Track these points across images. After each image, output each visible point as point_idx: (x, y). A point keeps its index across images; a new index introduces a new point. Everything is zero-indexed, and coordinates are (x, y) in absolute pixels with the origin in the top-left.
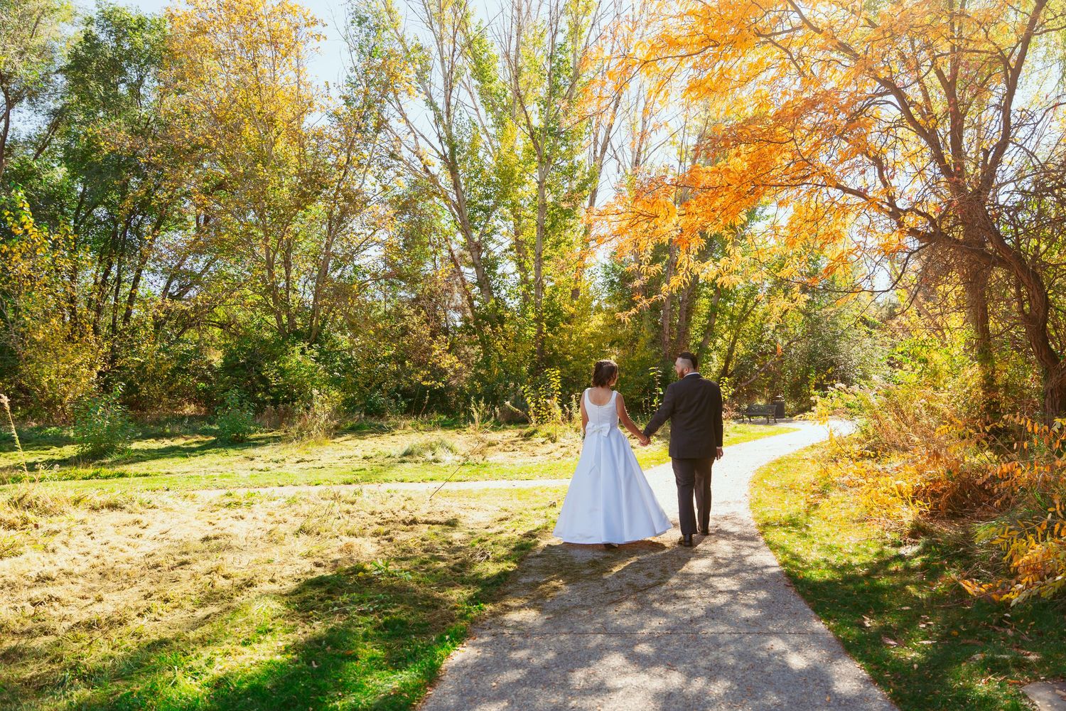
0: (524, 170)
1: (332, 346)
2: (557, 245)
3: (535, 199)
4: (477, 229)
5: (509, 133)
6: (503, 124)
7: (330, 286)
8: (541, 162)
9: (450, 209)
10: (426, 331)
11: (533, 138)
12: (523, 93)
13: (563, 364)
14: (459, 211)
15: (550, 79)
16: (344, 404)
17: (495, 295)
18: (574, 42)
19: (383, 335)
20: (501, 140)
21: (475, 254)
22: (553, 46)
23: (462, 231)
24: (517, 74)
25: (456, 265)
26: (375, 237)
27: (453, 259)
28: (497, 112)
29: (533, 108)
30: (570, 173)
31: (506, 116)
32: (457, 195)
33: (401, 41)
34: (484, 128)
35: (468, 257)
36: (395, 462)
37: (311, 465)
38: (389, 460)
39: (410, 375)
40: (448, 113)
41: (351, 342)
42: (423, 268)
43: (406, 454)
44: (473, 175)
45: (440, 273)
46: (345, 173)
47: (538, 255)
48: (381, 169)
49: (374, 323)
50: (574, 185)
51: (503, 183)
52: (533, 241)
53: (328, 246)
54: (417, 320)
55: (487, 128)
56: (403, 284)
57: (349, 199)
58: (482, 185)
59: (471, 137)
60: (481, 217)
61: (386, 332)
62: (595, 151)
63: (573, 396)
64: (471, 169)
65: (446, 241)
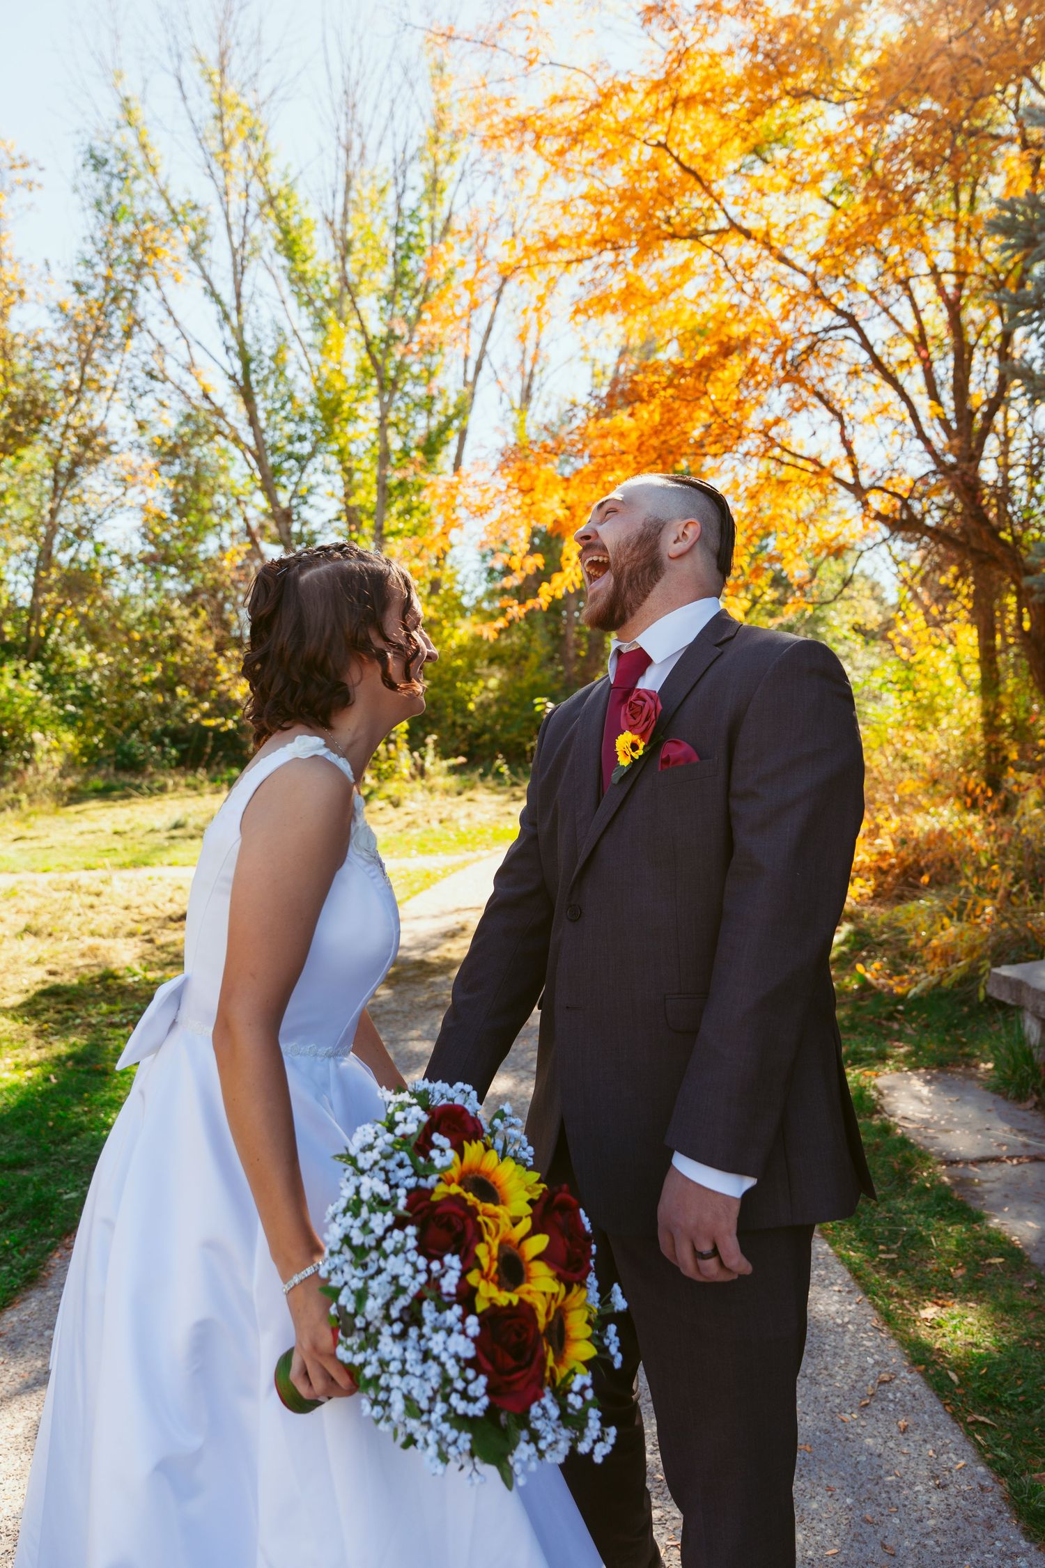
0: (357, 400)
1: (61, 666)
2: (408, 512)
3: (373, 444)
4: (284, 487)
5: (333, 341)
6: (324, 327)
7: (55, 574)
8: (382, 387)
9: (244, 455)
10: (209, 645)
11: (369, 351)
12: (353, 278)
14: (259, 459)
15: (395, 262)
16: (82, 754)
18: (432, 207)
19: (143, 647)
20: (321, 352)
21: (283, 525)
22: (400, 211)
23: (262, 489)
24: (346, 248)
25: (253, 542)
26: (127, 501)
27: (249, 532)
28: (314, 308)
29: (369, 304)
30: (427, 404)
31: (330, 314)
32: (254, 435)
33: (162, 193)
34: (295, 332)
35: (272, 528)
36: (160, 838)
37: (35, 844)
38: (151, 836)
39: (184, 710)
40: (238, 309)
41: (92, 660)
42: (202, 547)
43: (177, 826)
44: (278, 405)
45: (228, 555)
46: (78, 401)
47: (379, 528)
48: (134, 395)
49: (128, 630)
50: (434, 423)
51: (325, 419)
52: (370, 506)
53: (53, 513)
54: (194, 625)
55: (300, 333)
56: (173, 570)
57: (85, 442)
58: (292, 420)
59: (275, 347)
60: (291, 470)
61: (146, 644)
62: (464, 371)
63: (427, 740)
64: (276, 396)
65: (238, 505)
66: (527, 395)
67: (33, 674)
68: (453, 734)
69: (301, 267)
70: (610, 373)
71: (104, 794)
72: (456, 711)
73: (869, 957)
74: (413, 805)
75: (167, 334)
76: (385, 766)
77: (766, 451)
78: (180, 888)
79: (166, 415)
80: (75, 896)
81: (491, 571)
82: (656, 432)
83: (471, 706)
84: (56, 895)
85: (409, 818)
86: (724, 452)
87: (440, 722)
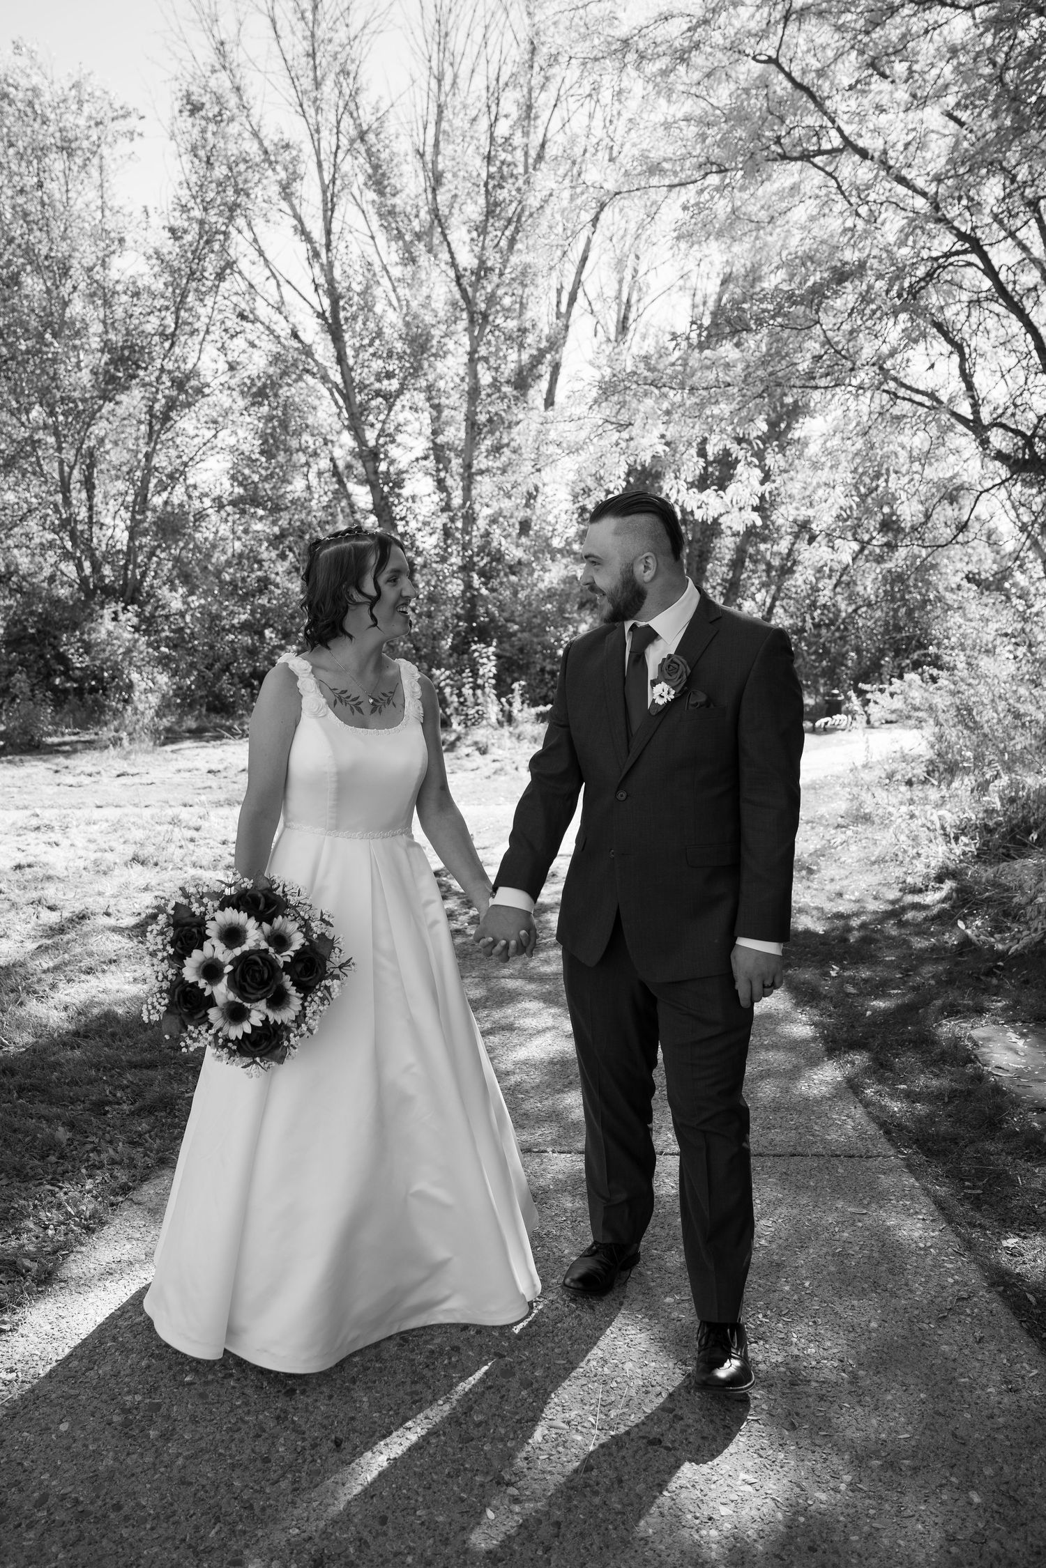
0: (446, 335)
1: (156, 608)
2: (497, 449)
3: (463, 379)
4: (372, 425)
5: (423, 276)
6: (414, 261)
7: (150, 517)
8: (472, 321)
9: (332, 394)
11: (459, 284)
12: (444, 211)
13: (504, 636)
14: (346, 398)
15: (487, 191)
16: (176, 695)
17: (401, 529)
18: (525, 133)
19: (236, 591)
20: (411, 286)
21: (370, 465)
22: (492, 139)
23: (349, 428)
24: (437, 180)
25: (340, 482)
26: (218, 442)
27: (336, 472)
28: (404, 241)
29: (460, 236)
30: (518, 338)
31: (420, 247)
32: (342, 373)
33: (256, 134)
34: (385, 268)
35: (359, 468)
37: (136, 780)
41: (185, 603)
42: (289, 488)
44: (366, 341)
45: (316, 496)
46: (172, 345)
47: (468, 466)
48: (226, 337)
49: (218, 574)
50: (525, 357)
51: (413, 355)
52: (460, 445)
53: (148, 457)
54: (281, 567)
55: (389, 268)
56: (261, 512)
57: (180, 384)
58: (380, 357)
59: (364, 282)
60: (378, 408)
61: (236, 586)
62: (559, 303)
63: (516, 686)
64: (364, 333)
65: (326, 444)
66: (623, 327)
67: (130, 617)
68: (542, 681)
69: (391, 201)
70: (711, 304)
71: (197, 734)
72: (545, 657)
73: (971, 914)
74: (500, 752)
75: (257, 274)
76: (471, 712)
77: (881, 384)
79: (256, 353)
80: (176, 830)
81: (583, 509)
82: (764, 363)
84: (159, 828)
85: (497, 765)
86: (836, 385)
87: (528, 668)
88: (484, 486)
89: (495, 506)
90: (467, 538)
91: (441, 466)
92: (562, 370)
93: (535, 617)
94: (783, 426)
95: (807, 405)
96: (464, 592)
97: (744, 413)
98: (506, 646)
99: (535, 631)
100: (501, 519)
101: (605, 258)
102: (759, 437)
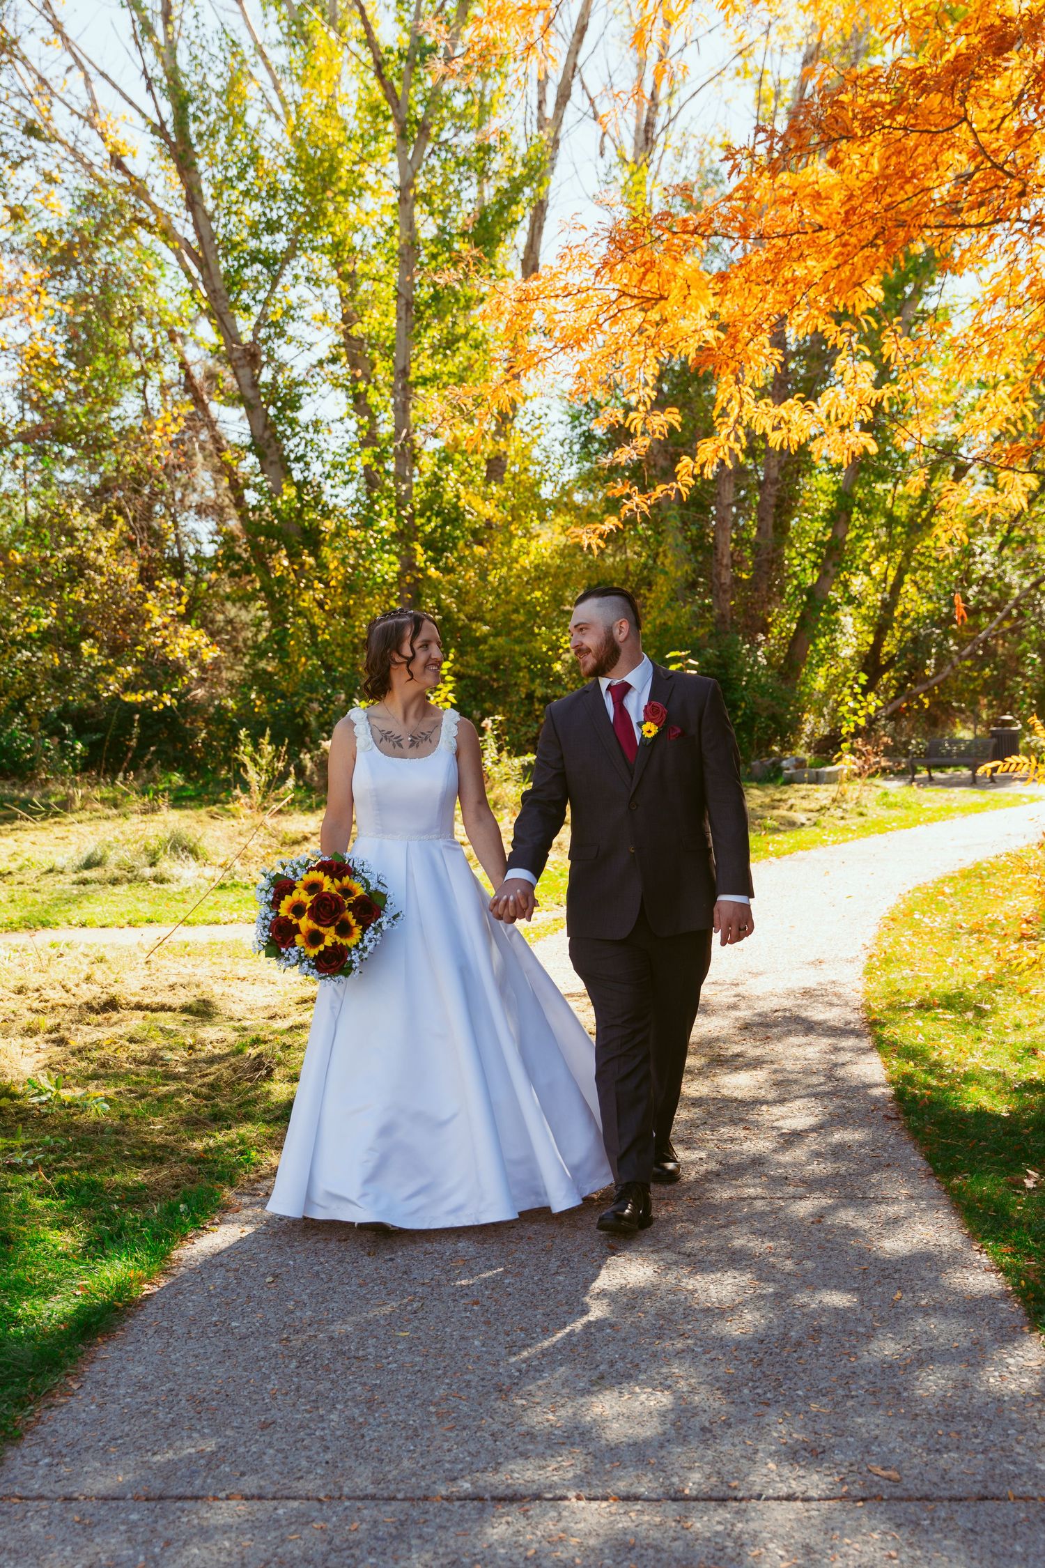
0: (362, 160)
2: (449, 344)
3: (390, 231)
4: (247, 309)
5: (321, 62)
6: (306, 37)
8: (402, 136)
9: (180, 259)
10: (130, 572)
11: (380, 75)
13: (466, 644)
14: (203, 264)
17: (297, 476)
20: (302, 80)
21: (245, 372)
23: (210, 314)
25: (198, 401)
27: (189, 385)
30: (477, 162)
31: (314, 18)
32: (196, 225)
34: (260, 51)
35: (228, 380)
36: (64, 883)
38: (50, 879)
39: (93, 678)
40: (167, 15)
42: (116, 412)
43: (90, 864)
44: (233, 172)
45: (160, 425)
47: (402, 372)
50: (489, 193)
51: (309, 193)
52: (389, 338)
54: (106, 540)
55: (266, 49)
56: (69, 452)
58: (257, 197)
59: (227, 75)
60: (256, 280)
61: (32, 572)
62: (541, 103)
63: (487, 722)
64: (229, 157)
65: (172, 340)
66: (646, 138)
68: (530, 712)
70: (788, 95)
72: (533, 676)
75: (52, 61)
78: (101, 960)
79: (56, 195)
81: (589, 437)
82: (876, 190)
83: (558, 667)
86: (996, 221)
87: (507, 694)
88: (429, 403)
89: (447, 435)
90: (404, 487)
91: (359, 373)
92: (550, 213)
93: (516, 611)
94: (908, 290)
95: (947, 257)
96: (401, 575)
97: (846, 272)
98: (471, 659)
99: (517, 633)
100: (458, 457)
101: (614, 26)
102: (870, 312)
